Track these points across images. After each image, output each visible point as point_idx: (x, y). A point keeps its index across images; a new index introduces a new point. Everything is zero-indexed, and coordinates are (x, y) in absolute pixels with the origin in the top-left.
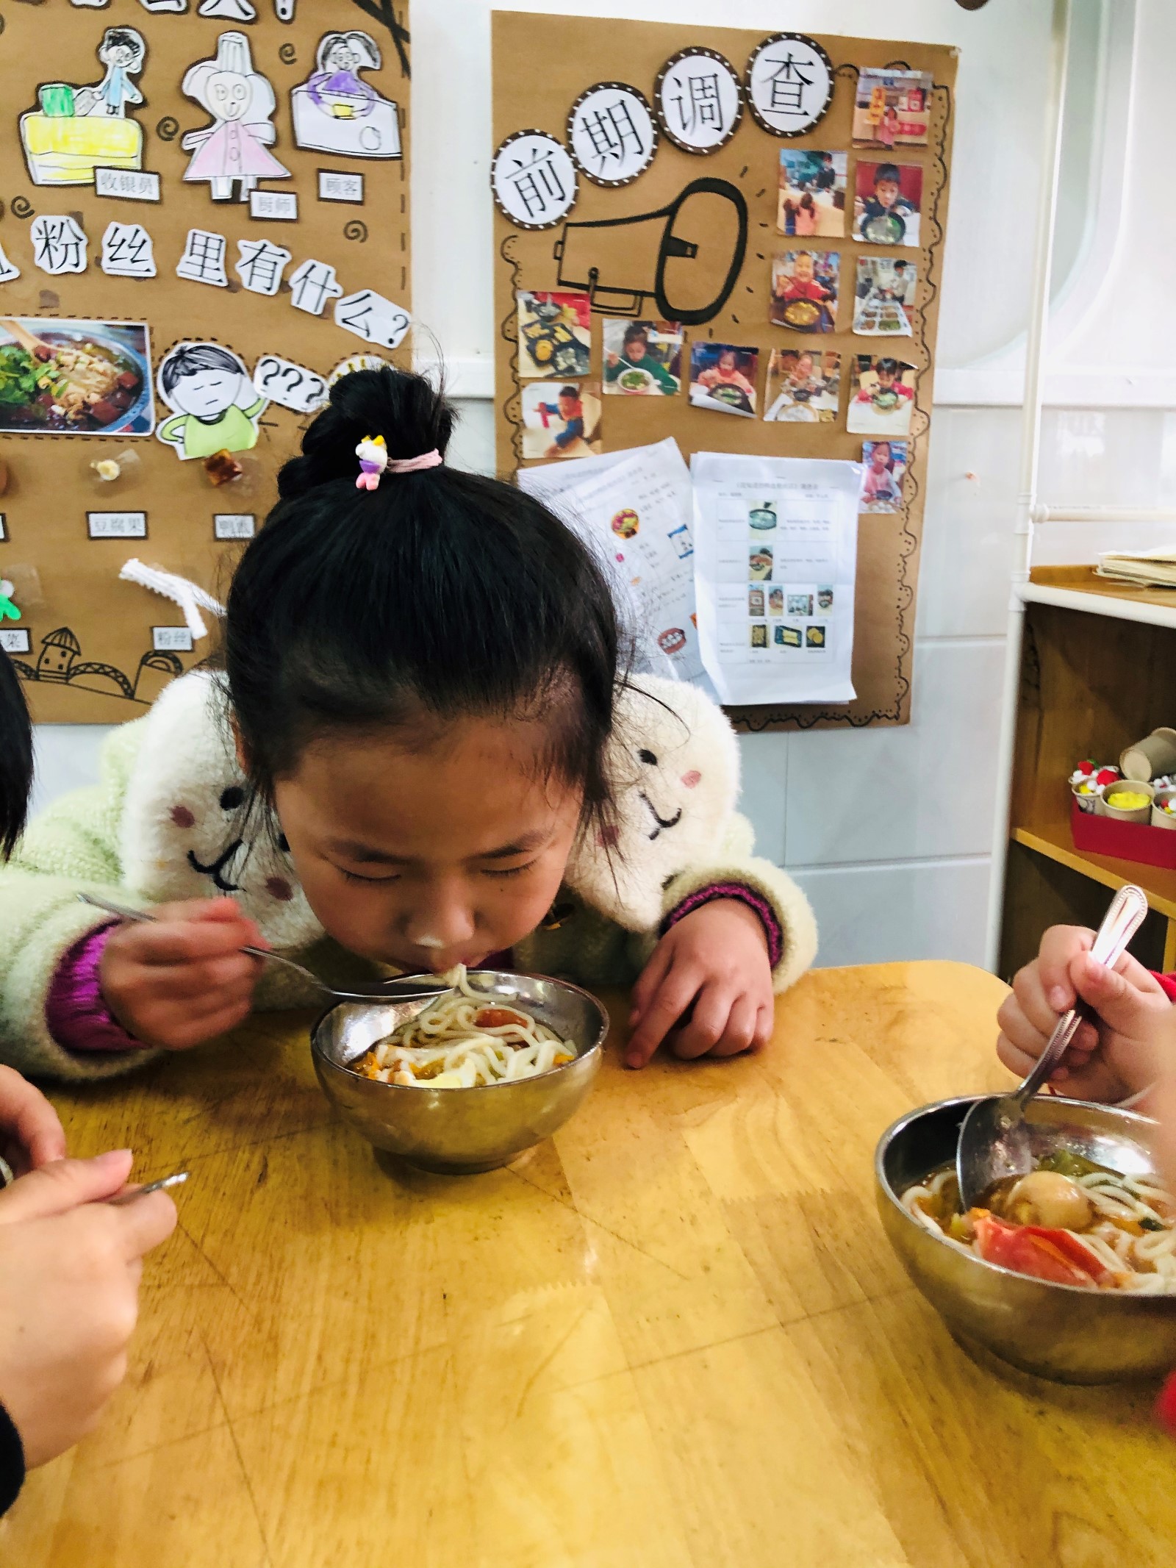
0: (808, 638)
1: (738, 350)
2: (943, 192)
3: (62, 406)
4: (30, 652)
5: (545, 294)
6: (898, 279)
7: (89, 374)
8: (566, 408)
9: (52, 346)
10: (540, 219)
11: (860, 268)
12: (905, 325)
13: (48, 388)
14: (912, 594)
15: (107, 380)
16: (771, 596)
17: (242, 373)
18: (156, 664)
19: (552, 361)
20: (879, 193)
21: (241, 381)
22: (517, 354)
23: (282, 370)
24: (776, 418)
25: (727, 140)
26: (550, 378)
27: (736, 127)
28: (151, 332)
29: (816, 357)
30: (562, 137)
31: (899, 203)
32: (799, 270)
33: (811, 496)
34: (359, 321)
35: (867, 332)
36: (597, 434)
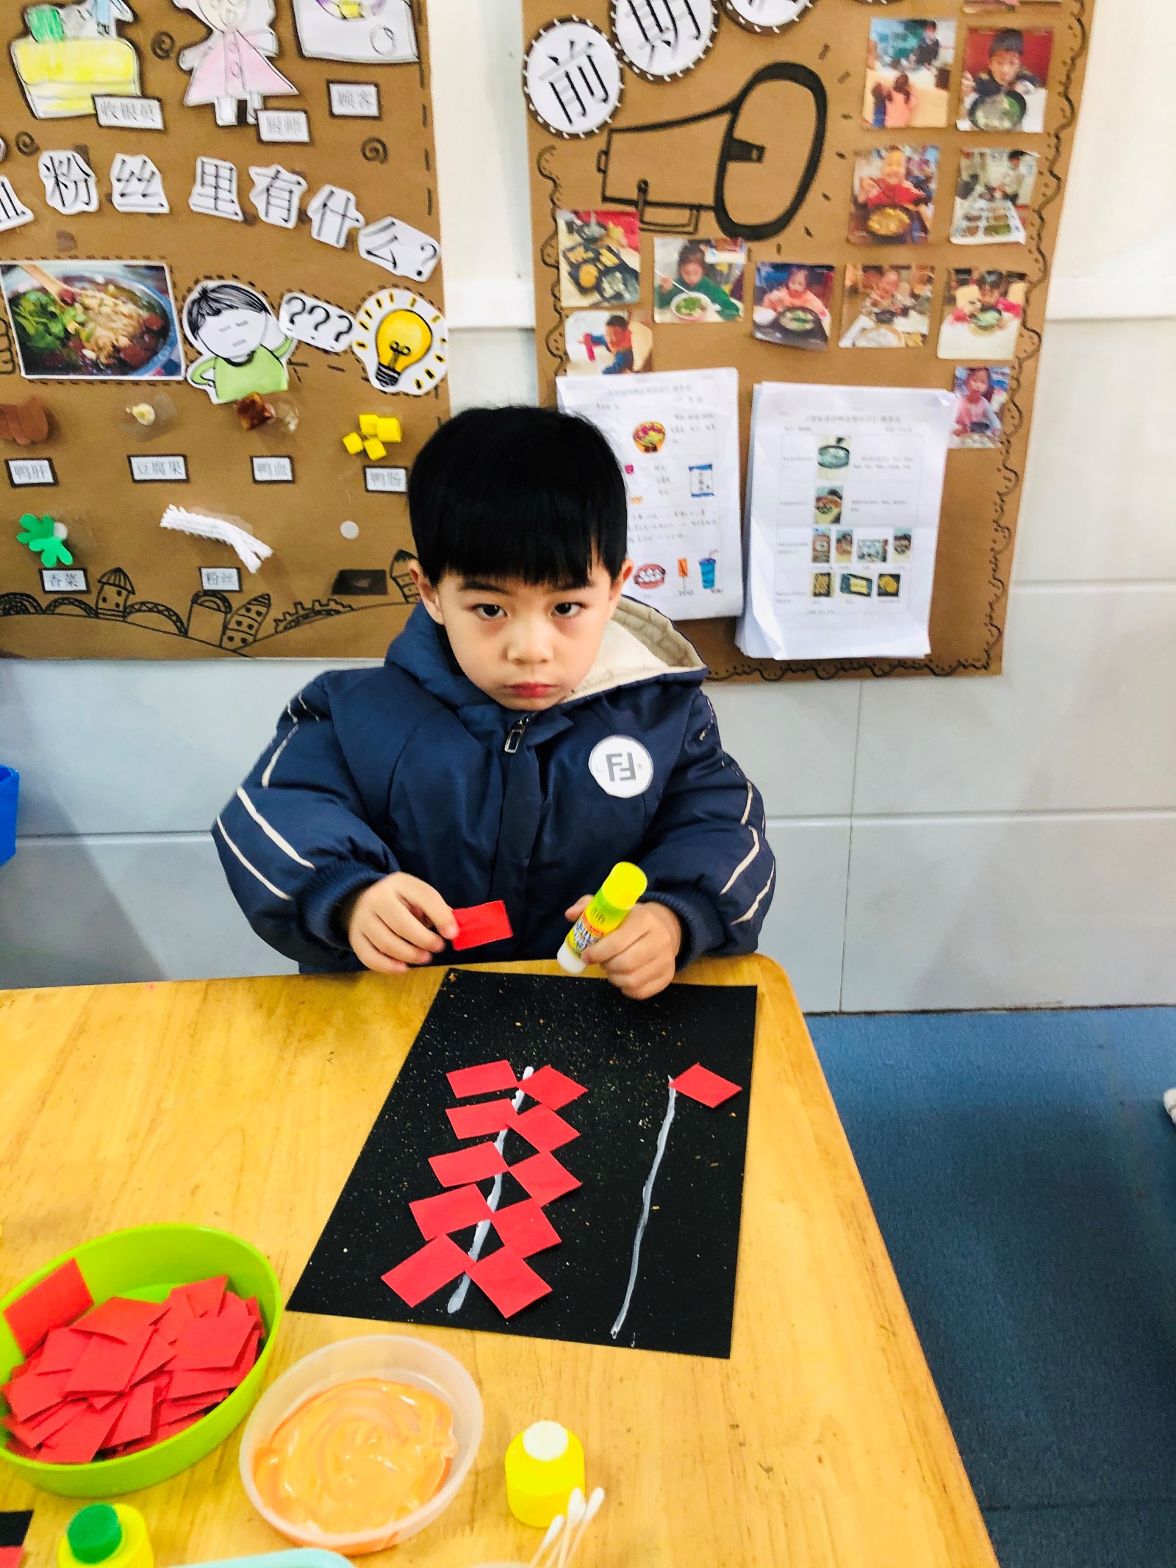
0: (879, 587)
1: (811, 268)
2: (1078, 62)
3: (93, 351)
4: (88, 591)
5: (588, 214)
6: (1011, 172)
7: (114, 317)
8: (614, 339)
9: (75, 289)
10: (581, 126)
11: (964, 162)
12: (1017, 228)
13: (77, 333)
14: (1010, 536)
15: (134, 323)
16: (839, 541)
17: (267, 311)
18: (207, 604)
19: (598, 287)
20: (995, 67)
21: (266, 320)
22: (558, 280)
23: (308, 307)
24: (854, 344)
25: (803, 13)
26: (595, 306)
28: (171, 272)
29: (904, 273)
30: (604, 24)
31: (1020, 77)
32: (888, 169)
33: (892, 430)
34: (384, 252)
35: (969, 240)
36: (648, 367)
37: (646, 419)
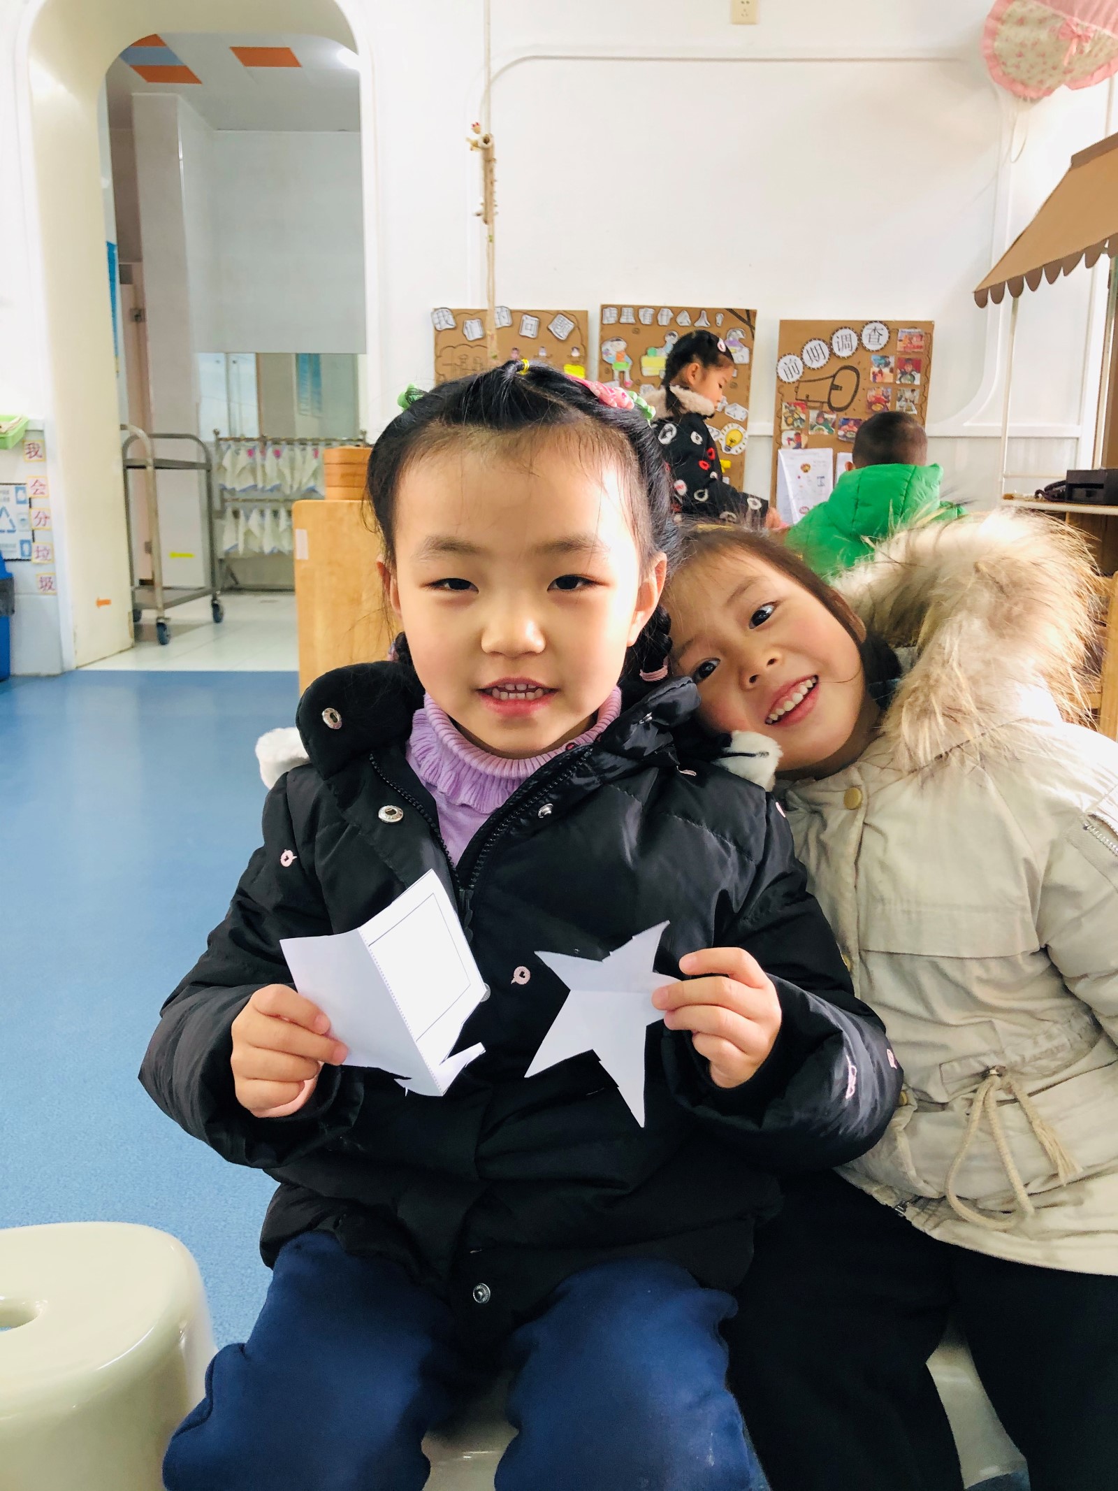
1: (855, 420)
2: (929, 367)
5: (791, 403)
6: (912, 395)
8: (796, 438)
10: (791, 380)
11: (898, 392)
20: (906, 368)
22: (781, 422)
25: (853, 354)
26: (792, 429)
27: (857, 349)
30: (800, 355)
31: (912, 371)
32: (877, 393)
34: (732, 413)
36: (806, 447)
37: (805, 463)
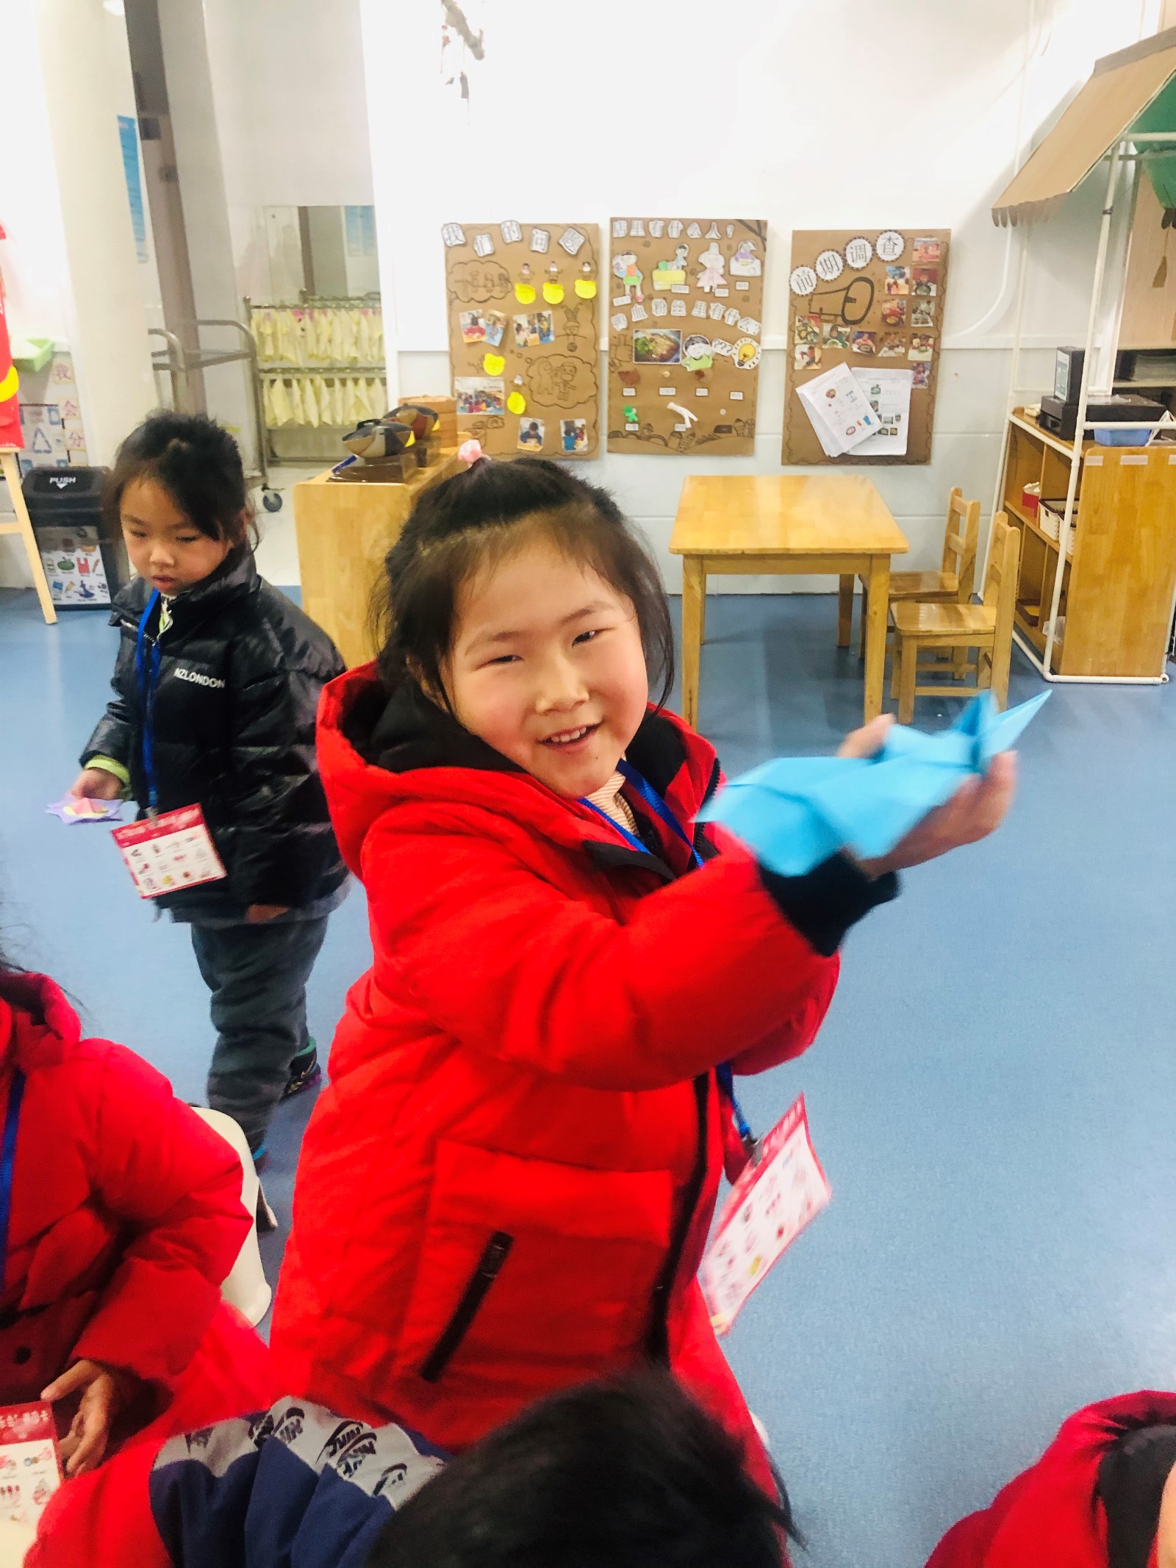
0: (890, 432)
1: (869, 333)
2: (945, 277)
3: (655, 355)
4: (639, 431)
5: (805, 317)
6: (928, 307)
7: (664, 345)
8: (810, 353)
9: (654, 337)
11: (914, 304)
12: (930, 323)
13: (652, 350)
14: (932, 418)
15: (669, 347)
17: (708, 344)
18: (674, 436)
20: (922, 279)
21: (708, 346)
22: (794, 335)
23: (720, 343)
24: (882, 356)
26: (805, 343)
27: (871, 260)
28: (683, 333)
29: (897, 335)
30: (813, 267)
31: (928, 281)
32: (892, 306)
33: (893, 382)
34: (745, 327)
35: (916, 326)
36: (819, 361)
